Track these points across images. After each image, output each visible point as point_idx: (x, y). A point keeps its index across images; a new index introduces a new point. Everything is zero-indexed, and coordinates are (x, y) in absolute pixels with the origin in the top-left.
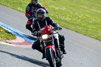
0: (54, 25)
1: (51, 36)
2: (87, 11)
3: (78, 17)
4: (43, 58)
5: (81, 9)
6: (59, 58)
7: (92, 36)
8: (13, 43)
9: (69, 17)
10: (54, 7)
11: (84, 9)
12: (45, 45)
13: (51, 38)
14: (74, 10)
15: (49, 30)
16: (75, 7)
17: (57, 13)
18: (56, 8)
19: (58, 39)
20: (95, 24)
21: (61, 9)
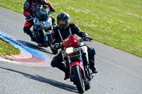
0: (81, 34)
1: (77, 49)
2: (119, 14)
3: (108, 23)
4: (65, 79)
5: (111, 12)
6: (88, 78)
7: (127, 50)
8: (16, 60)
9: (95, 23)
10: (73, 9)
11: (116, 12)
12: (70, 62)
13: (78, 52)
14: (102, 13)
15: (75, 41)
16: (102, 9)
17: (77, 17)
18: (76, 11)
19: (87, 53)
20: (131, 32)
21: (83, 11)
